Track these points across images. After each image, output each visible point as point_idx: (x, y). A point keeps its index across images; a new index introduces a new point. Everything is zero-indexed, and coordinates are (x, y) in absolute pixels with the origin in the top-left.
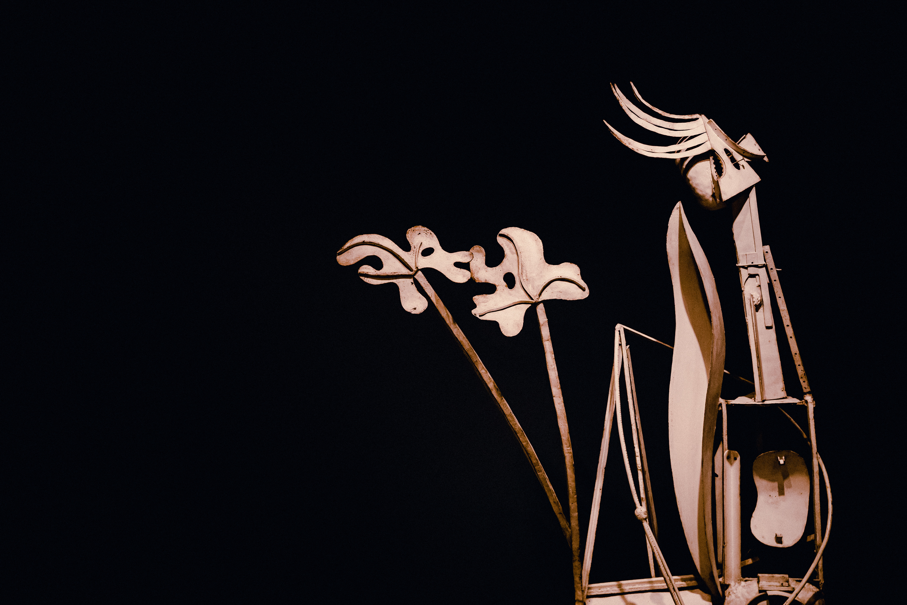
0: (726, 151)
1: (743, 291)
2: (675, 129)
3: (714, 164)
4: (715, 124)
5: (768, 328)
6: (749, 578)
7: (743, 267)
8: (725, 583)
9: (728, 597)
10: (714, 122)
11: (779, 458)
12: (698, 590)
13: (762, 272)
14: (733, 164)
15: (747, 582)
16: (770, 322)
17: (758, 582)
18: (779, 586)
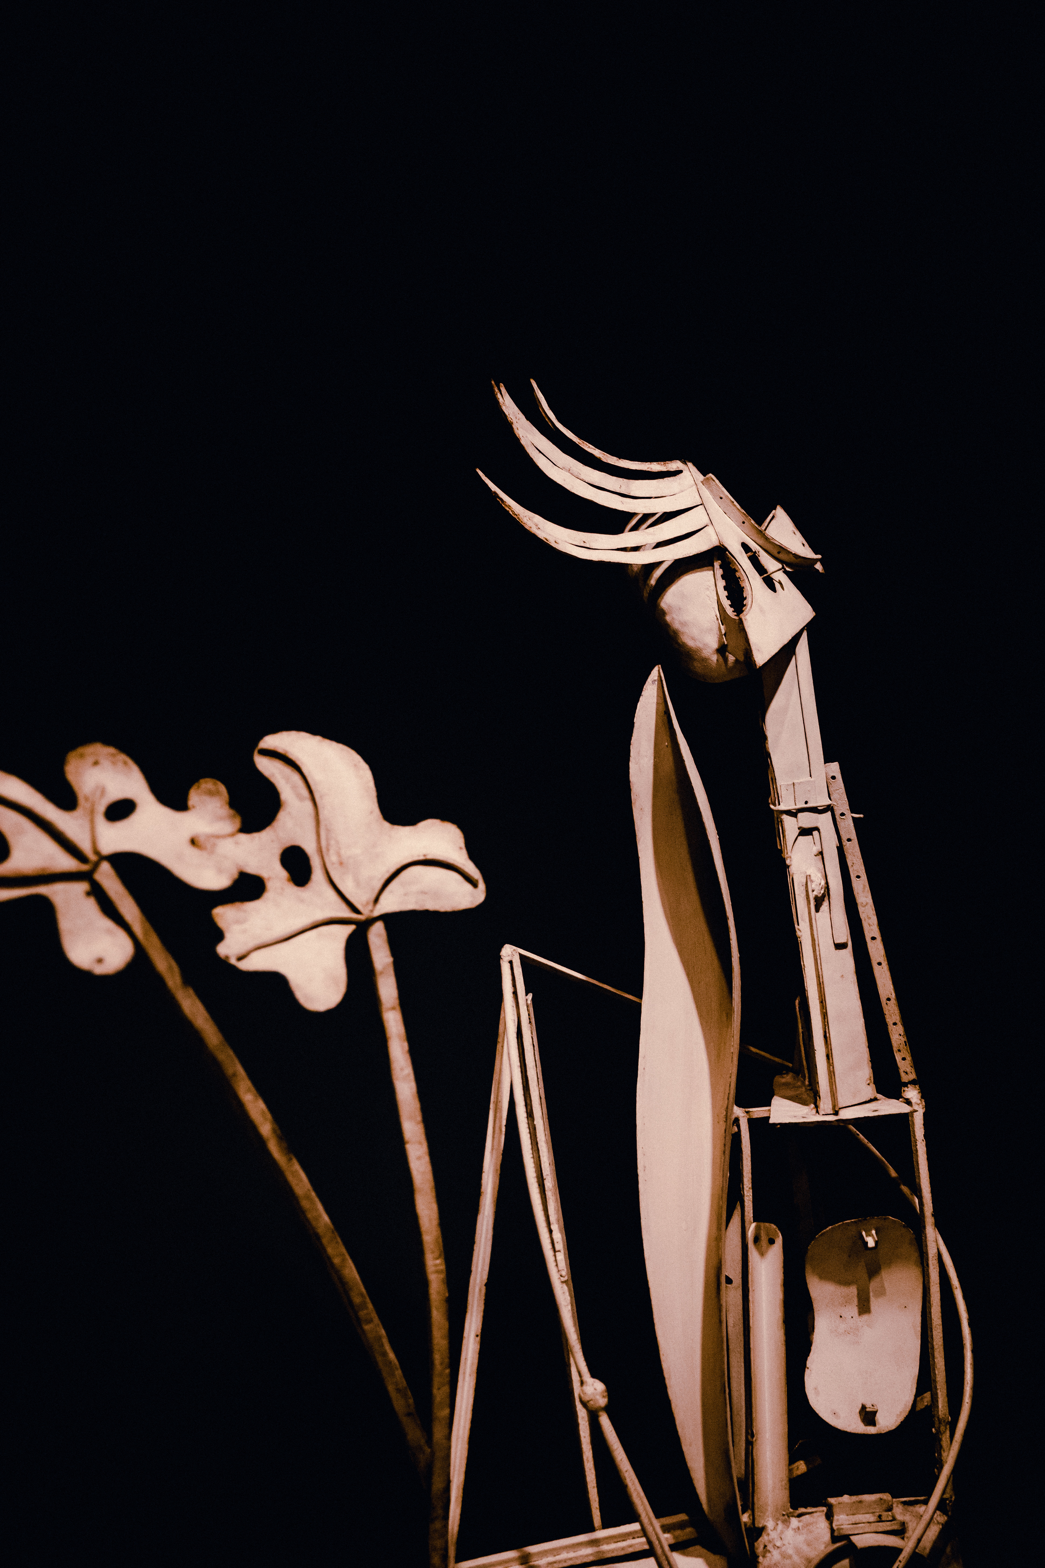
0: (745, 547)
1: (788, 867)
2: (632, 494)
3: (723, 579)
4: (720, 485)
5: (839, 946)
6: (806, 1508)
7: (789, 813)
8: (756, 1526)
9: (764, 1556)
10: (717, 481)
11: (864, 1233)
12: (698, 1547)
13: (824, 821)
14: (762, 577)
15: (803, 1518)
16: (843, 935)
17: (829, 1516)
18: (874, 1522)
